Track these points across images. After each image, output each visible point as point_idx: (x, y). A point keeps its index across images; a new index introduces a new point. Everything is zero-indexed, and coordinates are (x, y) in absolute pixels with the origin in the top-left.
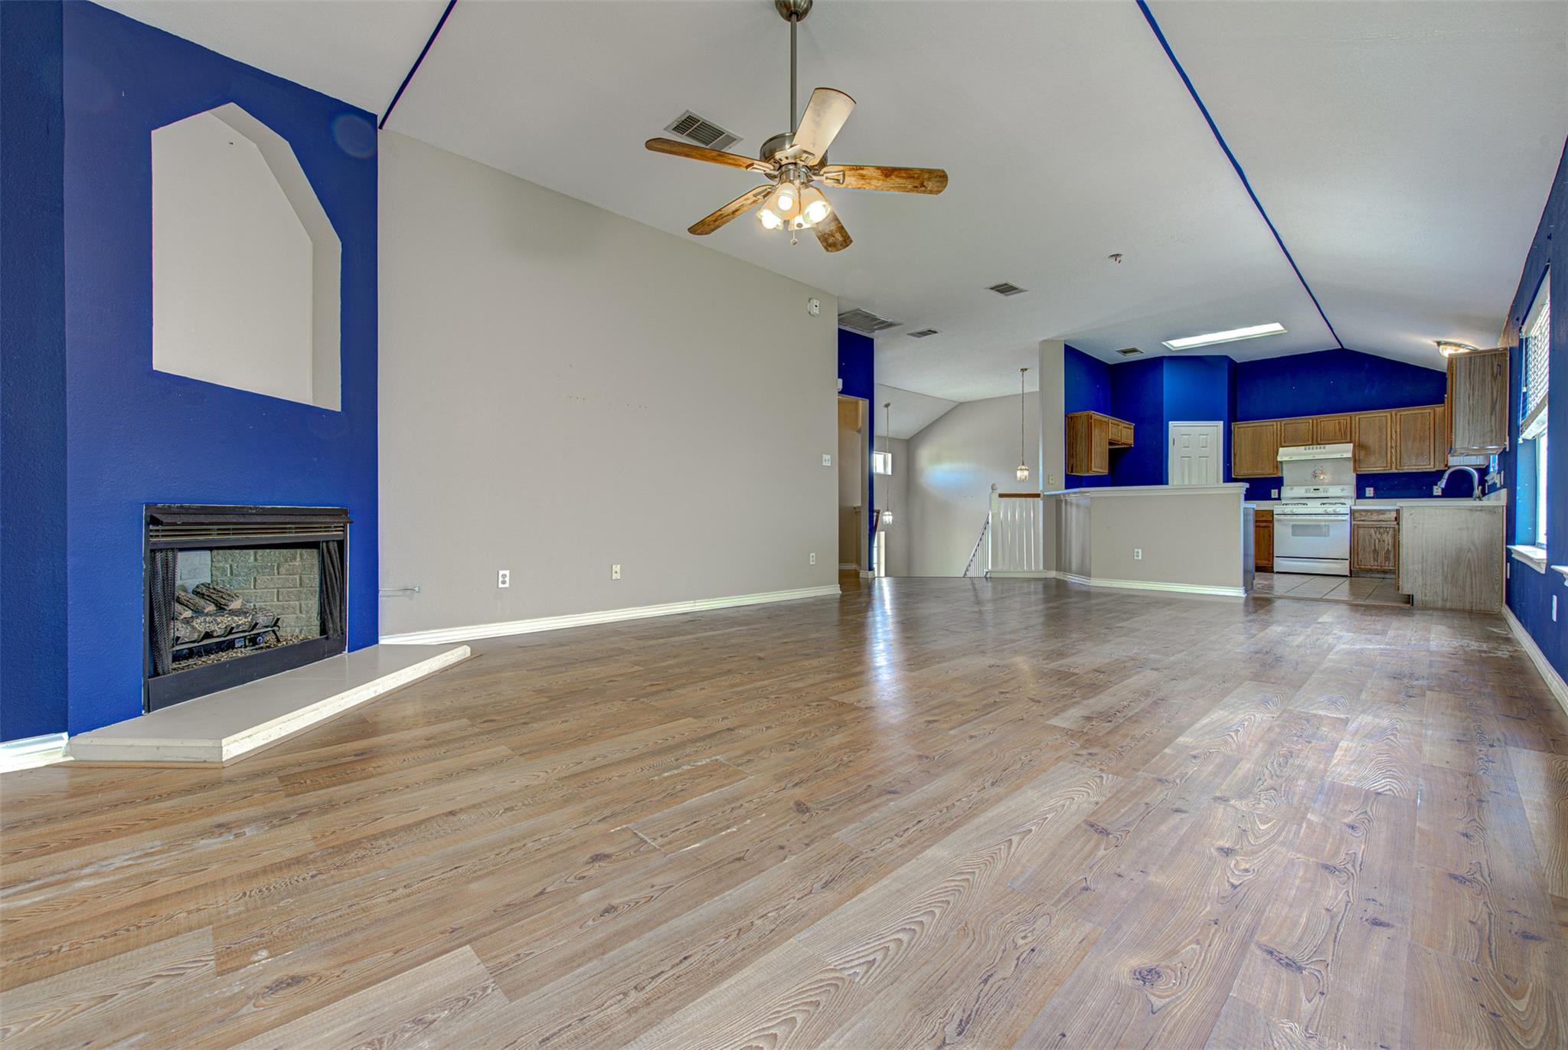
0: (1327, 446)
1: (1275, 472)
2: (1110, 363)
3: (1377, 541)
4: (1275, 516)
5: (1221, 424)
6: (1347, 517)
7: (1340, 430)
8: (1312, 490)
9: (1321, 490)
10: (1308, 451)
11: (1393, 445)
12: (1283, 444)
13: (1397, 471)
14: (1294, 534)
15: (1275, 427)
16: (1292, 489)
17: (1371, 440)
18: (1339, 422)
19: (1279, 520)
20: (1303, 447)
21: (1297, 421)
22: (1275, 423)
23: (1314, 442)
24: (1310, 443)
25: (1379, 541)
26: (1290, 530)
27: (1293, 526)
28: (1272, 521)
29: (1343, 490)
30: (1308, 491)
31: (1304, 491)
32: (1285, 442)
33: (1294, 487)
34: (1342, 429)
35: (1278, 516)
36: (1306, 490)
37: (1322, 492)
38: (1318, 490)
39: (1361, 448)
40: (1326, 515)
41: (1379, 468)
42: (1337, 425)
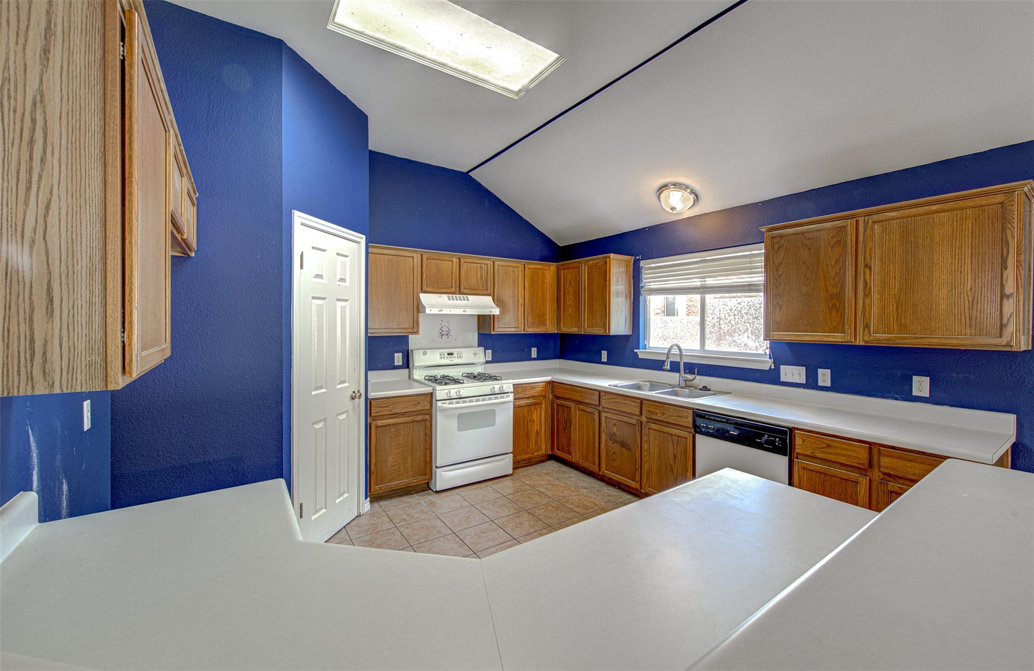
0: (470, 298)
1: (415, 331)
3: (529, 422)
4: (436, 403)
5: (362, 237)
6: (512, 396)
7: (481, 277)
8: (446, 355)
9: (455, 355)
10: (451, 302)
11: (523, 303)
12: (428, 289)
14: (459, 430)
15: (416, 260)
16: (425, 354)
17: (507, 294)
18: (481, 267)
19: (443, 410)
20: (446, 296)
21: (440, 257)
22: (415, 255)
23: (458, 290)
24: (453, 290)
26: (455, 423)
27: (460, 416)
28: (429, 411)
29: (475, 353)
30: (442, 356)
31: (438, 356)
32: (427, 286)
33: (427, 351)
34: (483, 276)
35: (442, 404)
36: (441, 355)
37: (456, 358)
38: (452, 354)
39: (499, 303)
40: (493, 396)
41: (513, 329)
42: (479, 271)
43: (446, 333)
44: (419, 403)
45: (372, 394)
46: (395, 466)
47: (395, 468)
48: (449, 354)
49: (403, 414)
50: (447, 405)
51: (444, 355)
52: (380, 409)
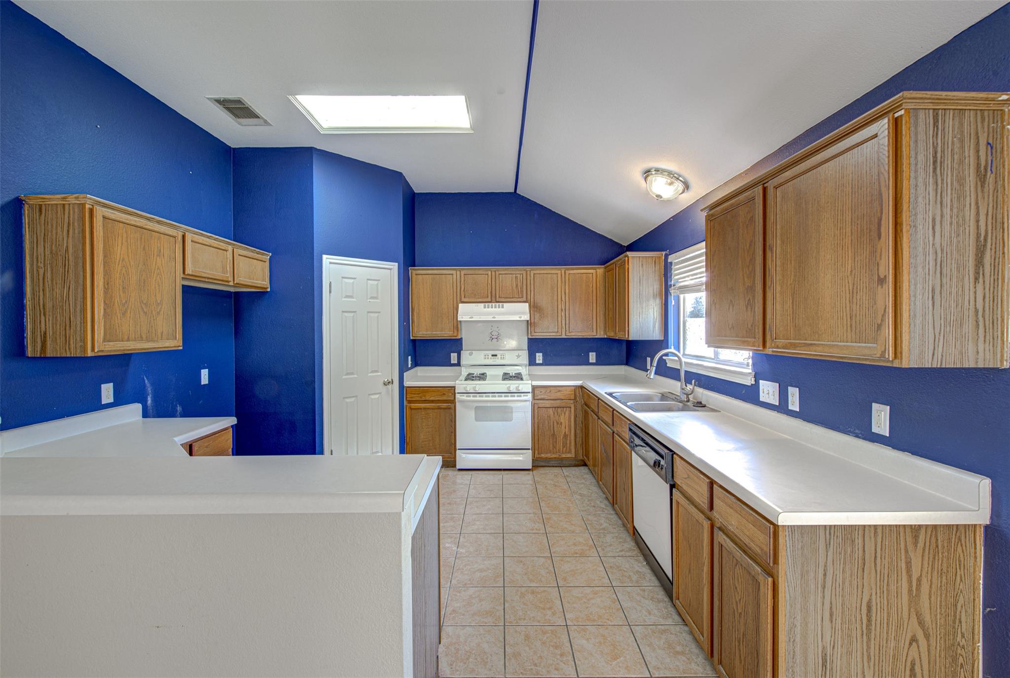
0: (505, 305)
1: (455, 335)
2: (233, 146)
3: (555, 424)
4: (458, 396)
5: (394, 266)
6: (530, 396)
7: (517, 286)
8: (490, 356)
9: (499, 356)
10: (487, 309)
11: (563, 308)
12: (463, 300)
13: (566, 337)
14: (477, 419)
15: (455, 276)
16: (471, 354)
17: (544, 301)
18: (516, 277)
19: (462, 401)
20: (483, 305)
21: (477, 272)
22: (454, 272)
23: (494, 299)
24: (490, 300)
25: (558, 423)
26: (472, 414)
27: (477, 408)
28: (453, 402)
29: (518, 356)
30: (487, 357)
31: (483, 357)
32: (465, 297)
33: (473, 352)
34: (519, 285)
35: (461, 396)
36: (485, 356)
37: (500, 359)
38: (496, 355)
39: (536, 309)
40: (510, 394)
41: (554, 334)
42: (514, 280)
43: (496, 337)
44: (444, 394)
45: (407, 383)
46: (425, 441)
47: (425, 443)
48: (493, 355)
49: (432, 401)
50: (464, 397)
51: (488, 356)
52: (413, 395)
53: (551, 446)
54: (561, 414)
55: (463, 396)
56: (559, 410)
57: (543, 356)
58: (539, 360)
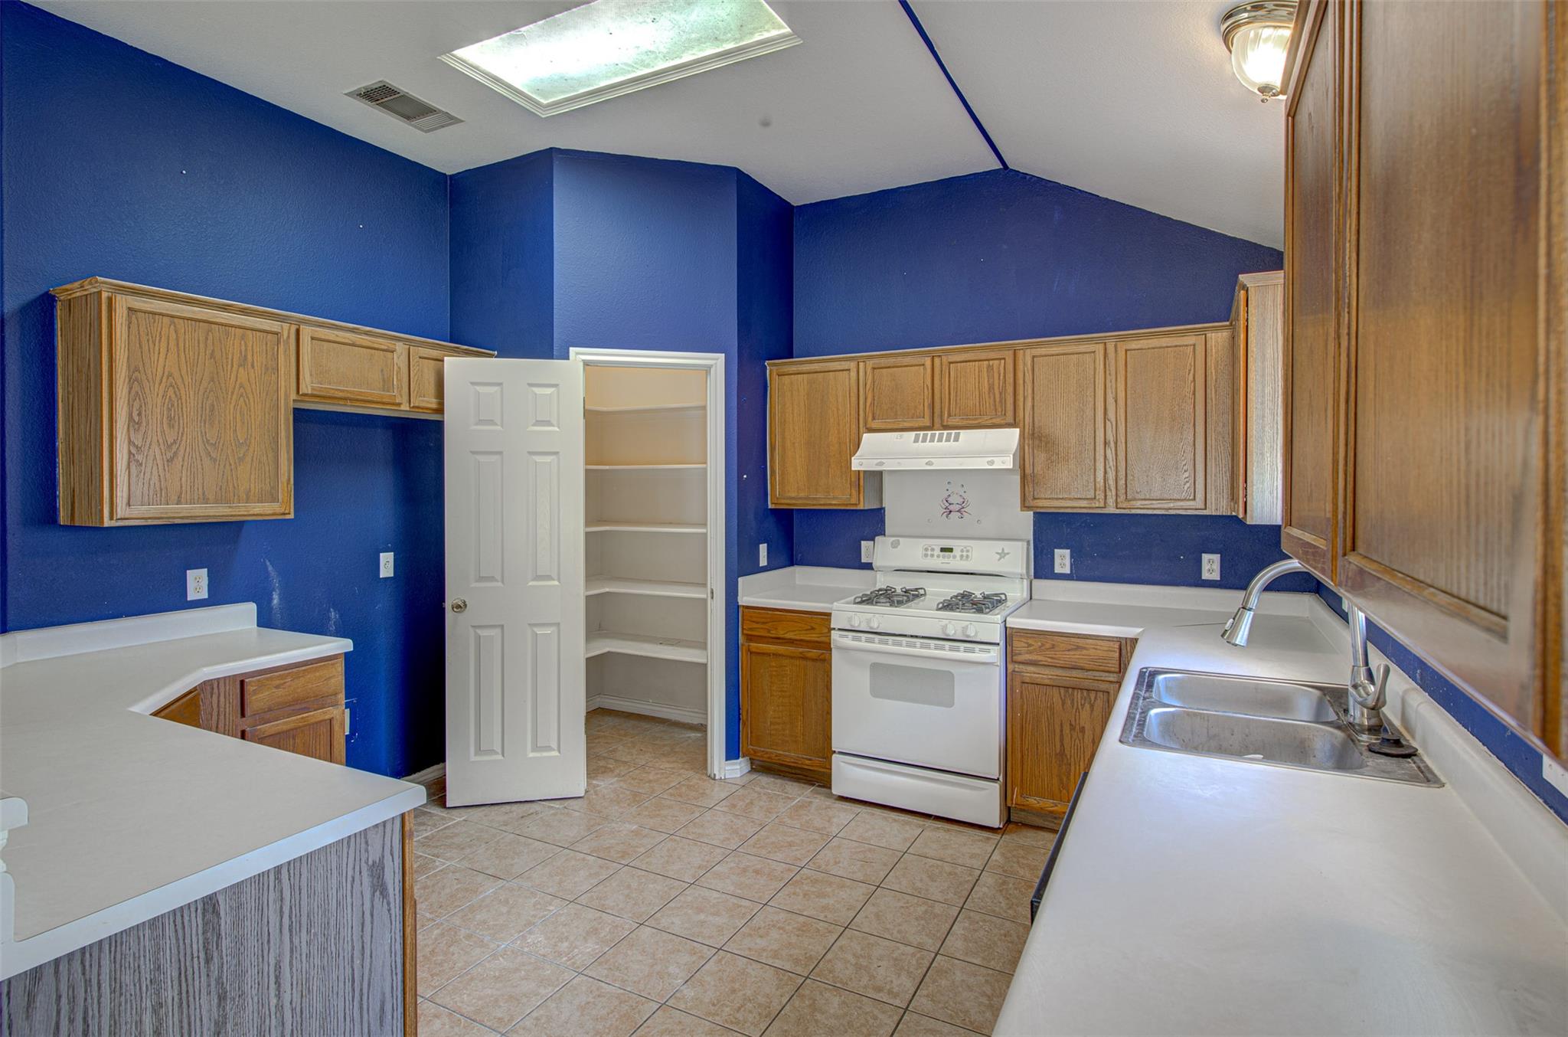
0: (964, 434)
1: (853, 501)
2: (449, 173)
3: (1067, 730)
4: (834, 635)
5: (716, 362)
6: (995, 655)
7: (991, 387)
8: (937, 552)
9: (957, 552)
10: (923, 445)
11: (1110, 437)
12: (875, 425)
13: (1118, 511)
14: (876, 692)
15: (853, 374)
16: (895, 545)
17: (1060, 422)
18: (990, 366)
19: (845, 649)
20: (913, 434)
21: (900, 360)
22: (852, 365)
23: (937, 420)
24: (927, 423)
25: (1072, 728)
26: (864, 678)
27: (875, 667)
28: (827, 647)
29: (1002, 555)
30: (929, 553)
31: (920, 552)
32: (874, 419)
33: (900, 539)
34: (996, 387)
35: (841, 636)
36: (926, 550)
37: (958, 558)
38: (950, 550)
39: (1037, 442)
40: (947, 644)
41: (1084, 504)
42: (985, 374)
43: (958, 507)
44: (813, 629)
45: (745, 598)
46: (779, 724)
47: (777, 727)
48: (943, 550)
49: (791, 642)
50: (848, 641)
51: (933, 550)
52: (755, 626)
53: (1055, 781)
54: (1083, 706)
55: (847, 637)
56: (1078, 695)
57: (1072, 557)
58: (1063, 566)
